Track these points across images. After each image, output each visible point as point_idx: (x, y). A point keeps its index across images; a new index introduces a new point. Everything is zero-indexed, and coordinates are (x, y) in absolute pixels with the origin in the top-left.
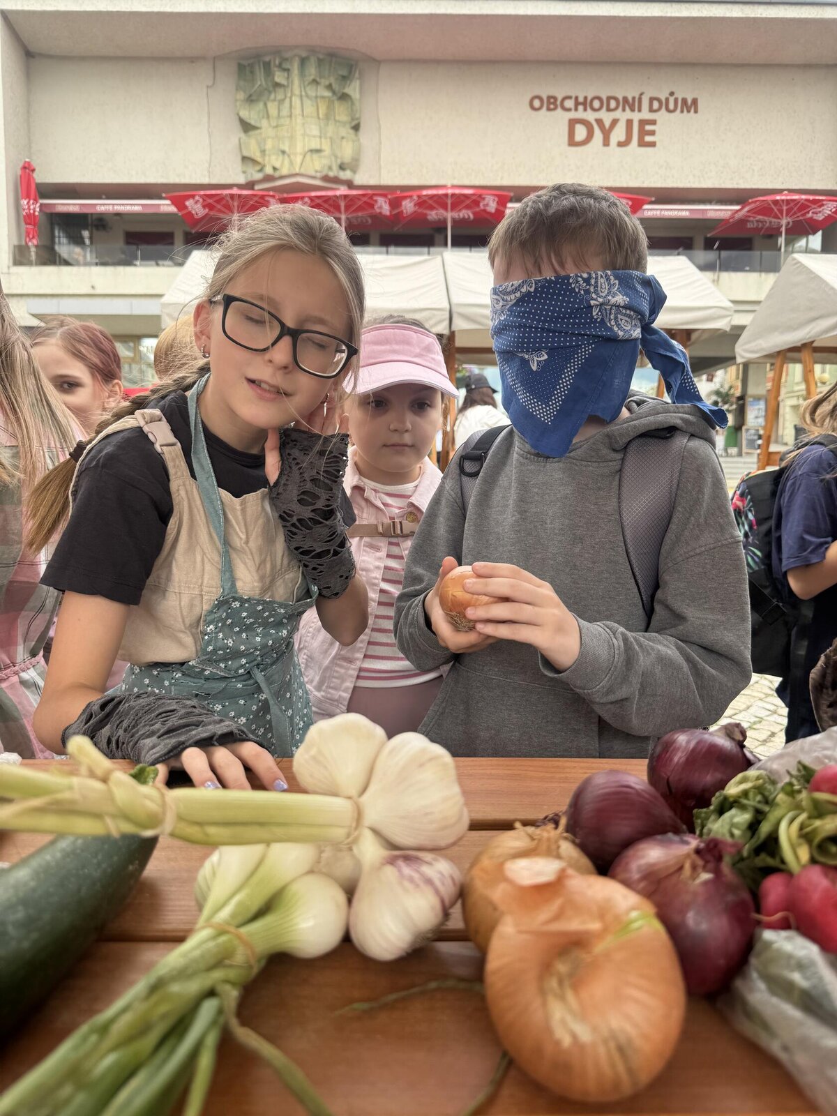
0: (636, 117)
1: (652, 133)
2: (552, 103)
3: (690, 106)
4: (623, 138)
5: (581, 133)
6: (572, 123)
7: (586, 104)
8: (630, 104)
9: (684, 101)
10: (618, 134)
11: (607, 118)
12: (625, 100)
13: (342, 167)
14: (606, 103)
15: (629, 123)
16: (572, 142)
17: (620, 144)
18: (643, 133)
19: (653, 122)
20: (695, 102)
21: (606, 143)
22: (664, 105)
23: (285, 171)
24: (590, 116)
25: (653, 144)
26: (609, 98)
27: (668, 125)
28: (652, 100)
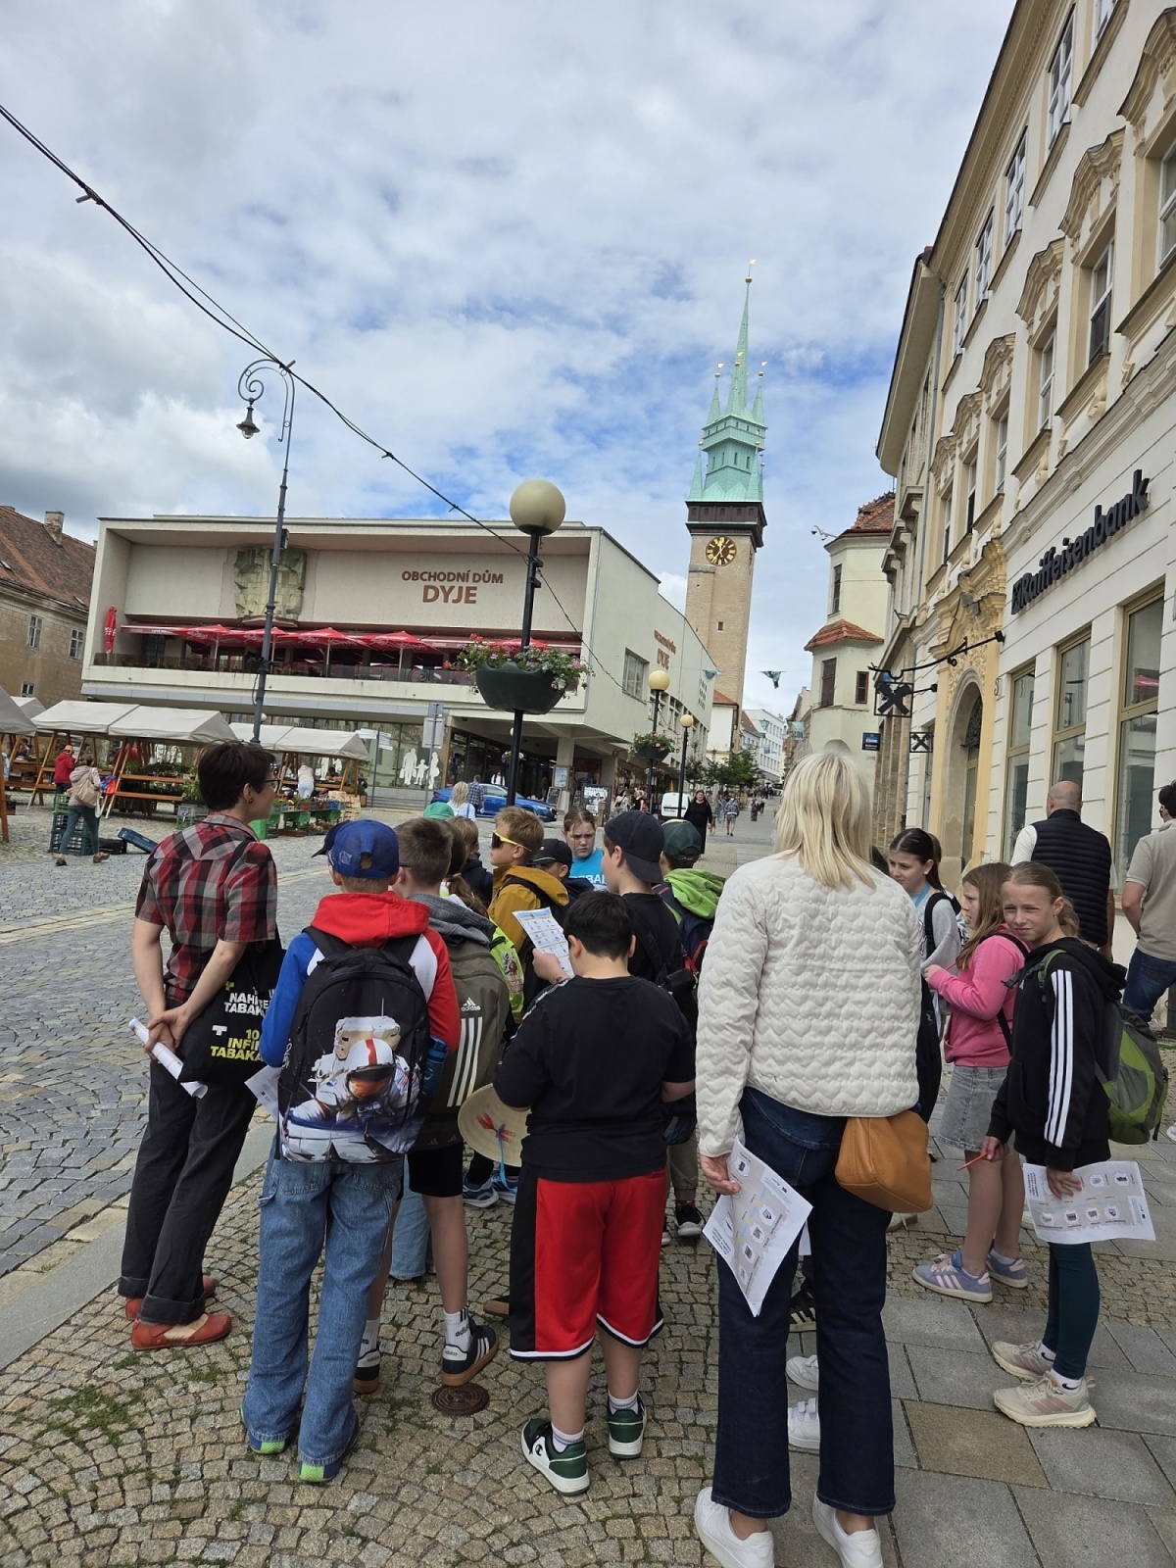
0: (465, 585)
1: (474, 595)
2: (415, 576)
3: (498, 579)
4: (456, 598)
5: (431, 594)
6: (427, 588)
7: (436, 577)
8: (464, 577)
9: (494, 575)
10: (454, 595)
11: (447, 585)
12: (459, 574)
13: (289, 612)
14: (447, 577)
15: (461, 588)
16: (426, 600)
17: (454, 601)
18: (468, 595)
19: (475, 588)
20: (501, 576)
21: (446, 600)
22: (482, 578)
23: (255, 614)
24: (437, 584)
25: (474, 602)
26: (449, 574)
27: (483, 590)
28: (475, 575)
